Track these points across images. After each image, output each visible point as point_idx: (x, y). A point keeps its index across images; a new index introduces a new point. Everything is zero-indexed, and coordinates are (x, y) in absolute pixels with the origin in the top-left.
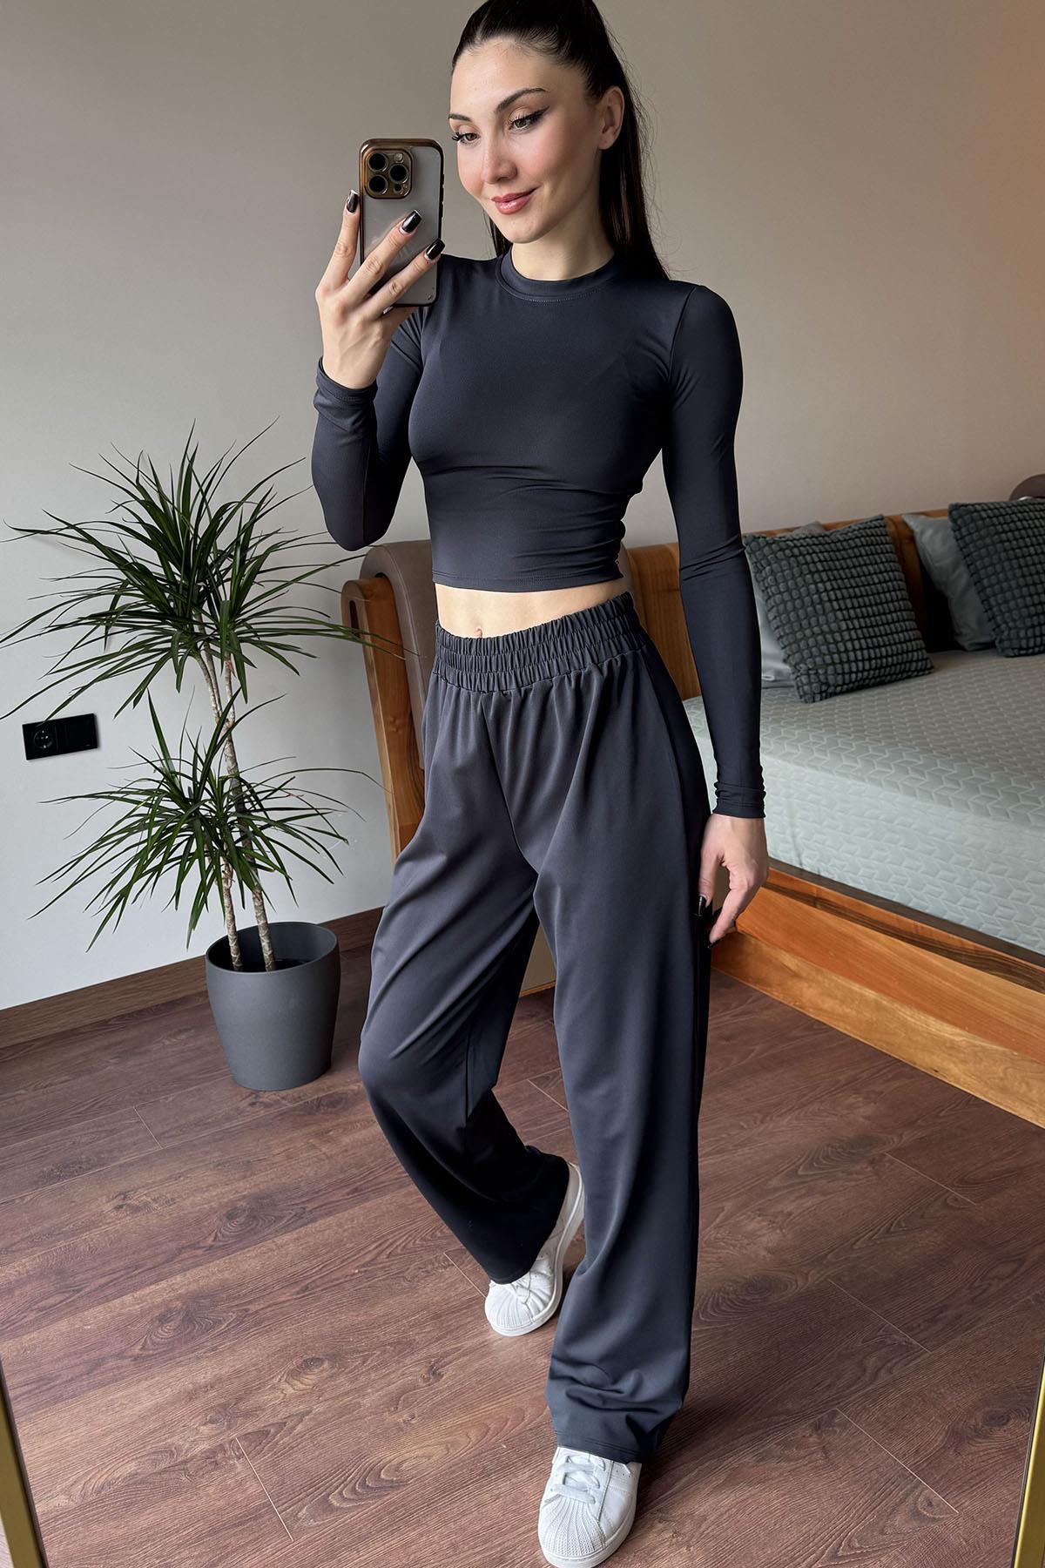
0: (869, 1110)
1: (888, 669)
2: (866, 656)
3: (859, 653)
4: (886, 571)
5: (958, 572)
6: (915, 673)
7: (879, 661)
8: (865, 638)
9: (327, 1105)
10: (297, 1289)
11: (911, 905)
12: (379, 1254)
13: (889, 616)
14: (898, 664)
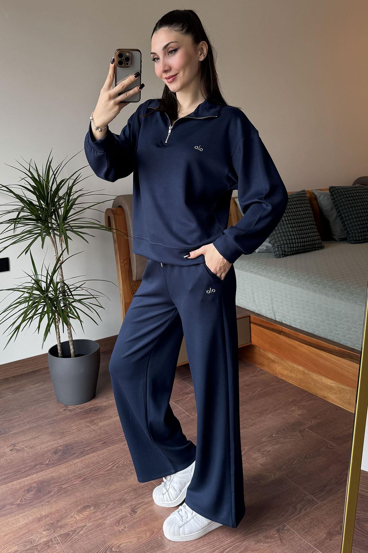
0: (299, 412)
1: (307, 247)
2: (299, 241)
3: (296, 240)
4: (306, 210)
5: (333, 212)
6: (317, 249)
7: (304, 243)
8: (298, 234)
9: (94, 411)
10: (81, 479)
11: (315, 334)
12: (113, 467)
13: (307, 227)
14: (311, 245)
